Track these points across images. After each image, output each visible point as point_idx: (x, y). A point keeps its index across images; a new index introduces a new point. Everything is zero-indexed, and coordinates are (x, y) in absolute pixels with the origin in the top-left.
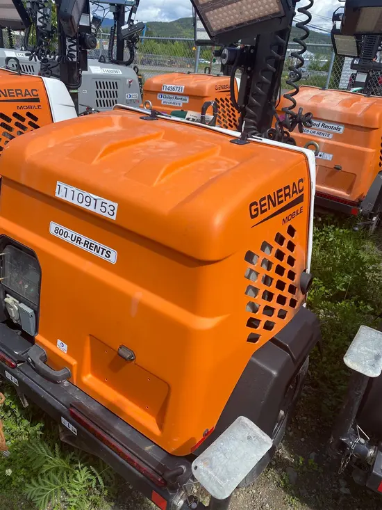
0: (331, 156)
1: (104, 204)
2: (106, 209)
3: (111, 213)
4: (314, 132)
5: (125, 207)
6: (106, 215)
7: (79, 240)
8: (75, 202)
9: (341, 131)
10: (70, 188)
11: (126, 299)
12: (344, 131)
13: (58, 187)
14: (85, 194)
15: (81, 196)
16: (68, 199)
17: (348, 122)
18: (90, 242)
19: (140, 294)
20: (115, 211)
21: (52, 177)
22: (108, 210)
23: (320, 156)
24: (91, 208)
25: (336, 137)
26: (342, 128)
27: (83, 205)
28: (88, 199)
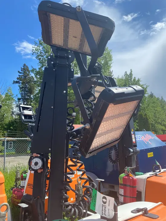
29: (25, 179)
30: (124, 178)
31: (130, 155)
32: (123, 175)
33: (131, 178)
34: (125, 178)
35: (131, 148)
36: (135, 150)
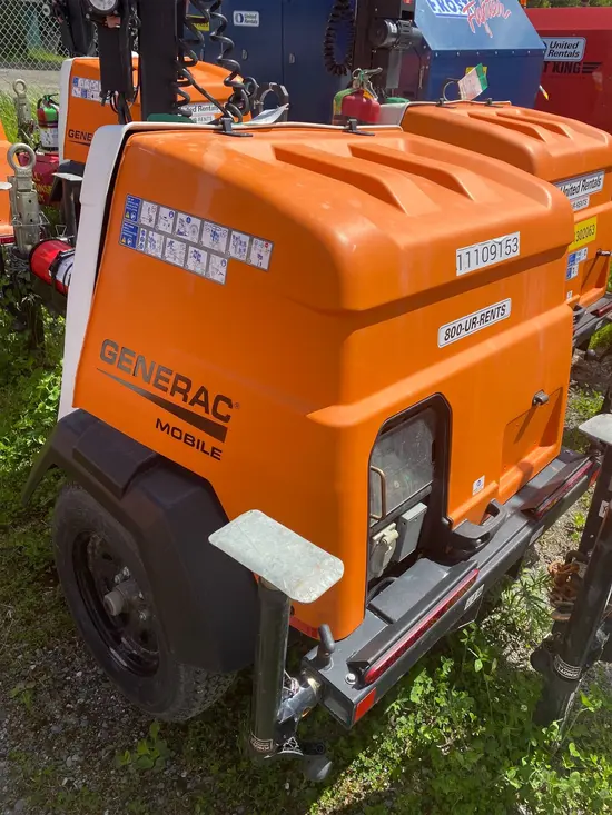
18: (486, 312)
29: (55, 124)
30: (345, 100)
31: (385, 43)
32: (345, 92)
33: (364, 100)
34: (350, 100)
35: (394, 21)
36: (403, 28)
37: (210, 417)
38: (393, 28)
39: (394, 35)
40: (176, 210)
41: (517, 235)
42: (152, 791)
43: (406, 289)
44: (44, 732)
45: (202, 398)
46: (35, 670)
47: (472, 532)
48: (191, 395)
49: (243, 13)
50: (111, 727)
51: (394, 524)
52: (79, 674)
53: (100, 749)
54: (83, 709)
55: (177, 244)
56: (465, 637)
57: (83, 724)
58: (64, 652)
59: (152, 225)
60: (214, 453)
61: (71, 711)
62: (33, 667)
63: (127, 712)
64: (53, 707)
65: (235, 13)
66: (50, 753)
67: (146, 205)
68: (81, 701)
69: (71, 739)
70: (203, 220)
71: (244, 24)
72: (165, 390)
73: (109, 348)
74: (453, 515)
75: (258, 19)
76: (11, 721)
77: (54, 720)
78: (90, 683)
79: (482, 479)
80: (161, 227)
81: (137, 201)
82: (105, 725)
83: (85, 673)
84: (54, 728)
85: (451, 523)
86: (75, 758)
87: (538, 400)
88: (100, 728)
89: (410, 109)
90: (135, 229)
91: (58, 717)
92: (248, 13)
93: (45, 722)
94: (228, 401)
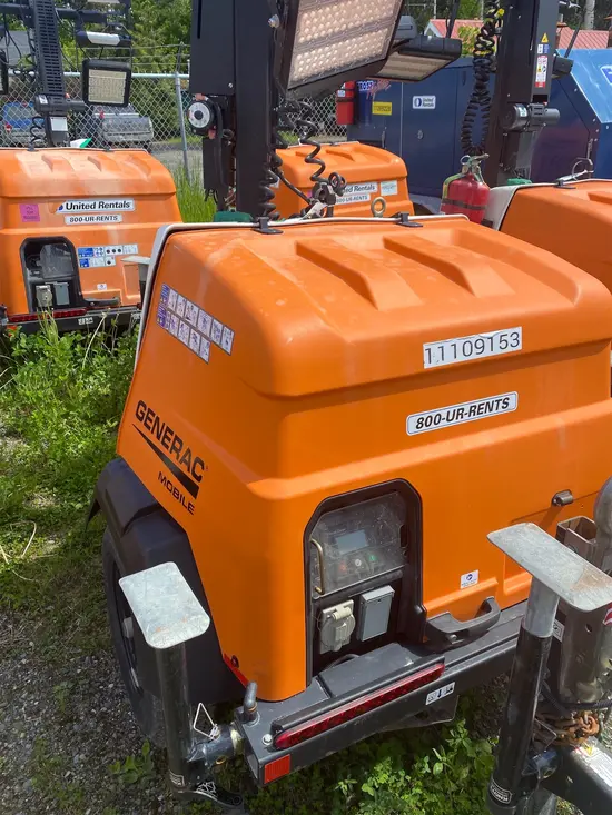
0: (136, 246)
1: (503, 338)
2: (507, 342)
3: (516, 342)
4: (92, 219)
5: (530, 325)
6: (509, 349)
7: (460, 413)
8: (461, 358)
9: (131, 206)
10: (447, 345)
11: (550, 437)
12: (135, 205)
13: (426, 353)
14: (473, 338)
15: (468, 346)
16: (450, 360)
17: (135, 193)
18: (477, 404)
19: (558, 420)
20: (520, 339)
21: (413, 344)
22: (510, 341)
23: (119, 251)
24: (487, 353)
25: (129, 217)
26: (131, 202)
27: (474, 357)
28: (480, 344)
30: (451, 185)
31: (514, 126)
33: (470, 185)
34: (458, 186)
35: (525, 104)
36: (535, 111)
37: (190, 475)
38: (523, 112)
39: (523, 118)
40: (187, 299)
41: (519, 330)
42: (130, 805)
43: (352, 378)
44: (67, 728)
45: (187, 458)
46: (78, 675)
47: (449, 626)
48: (182, 454)
49: (422, 98)
50: (119, 738)
51: (352, 602)
52: (111, 686)
53: (104, 755)
54: (103, 716)
55: (186, 326)
56: (451, 738)
57: (99, 730)
58: (106, 664)
59: (173, 309)
60: (190, 507)
61: (93, 715)
62: (79, 671)
63: (136, 729)
64: (81, 708)
65: (415, 98)
66: (65, 747)
67: (172, 293)
68: (104, 709)
69: (84, 740)
70: (200, 308)
71: (421, 107)
72: (167, 447)
73: (141, 408)
74: (429, 605)
75: (434, 102)
76: (46, 713)
77: (78, 720)
78: (117, 696)
79: (475, 574)
80: (178, 312)
81: (167, 289)
82: (114, 735)
83: (116, 687)
84: (75, 727)
85: (424, 613)
86: (82, 756)
87: (558, 499)
88: (110, 736)
89: (519, 192)
90: (164, 312)
91: (82, 718)
92: (426, 97)
93: (71, 720)
94: (202, 464)
